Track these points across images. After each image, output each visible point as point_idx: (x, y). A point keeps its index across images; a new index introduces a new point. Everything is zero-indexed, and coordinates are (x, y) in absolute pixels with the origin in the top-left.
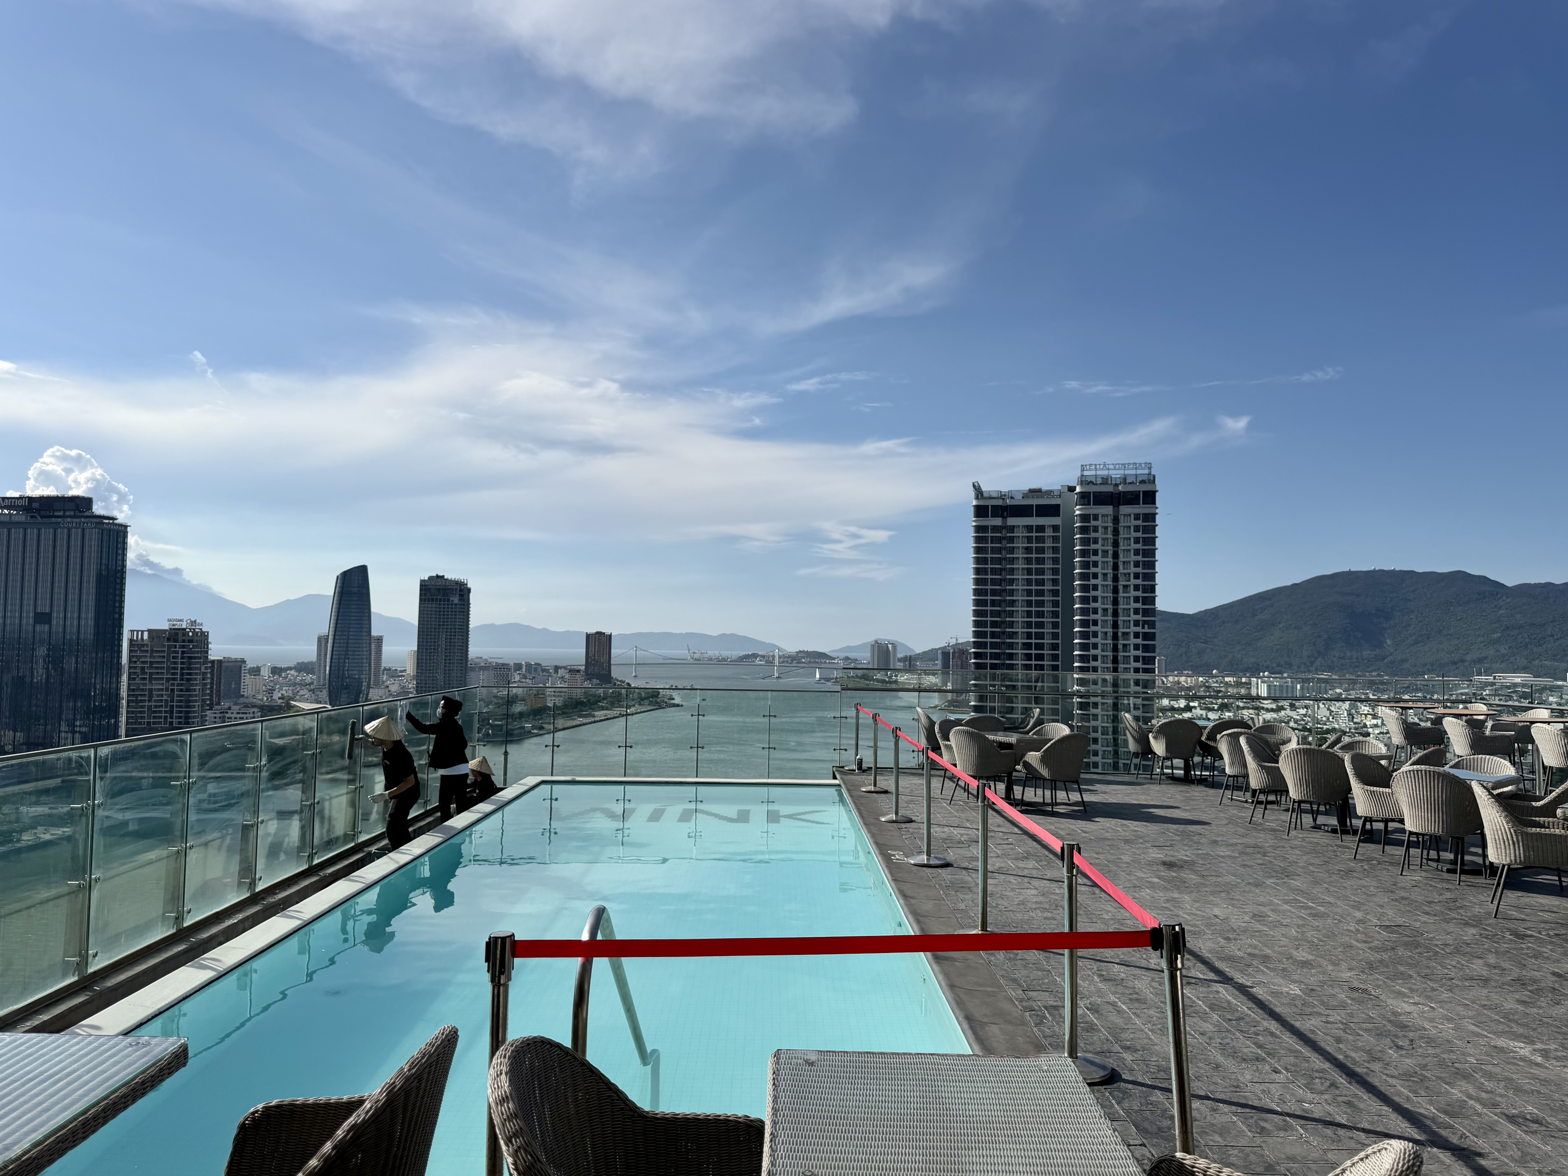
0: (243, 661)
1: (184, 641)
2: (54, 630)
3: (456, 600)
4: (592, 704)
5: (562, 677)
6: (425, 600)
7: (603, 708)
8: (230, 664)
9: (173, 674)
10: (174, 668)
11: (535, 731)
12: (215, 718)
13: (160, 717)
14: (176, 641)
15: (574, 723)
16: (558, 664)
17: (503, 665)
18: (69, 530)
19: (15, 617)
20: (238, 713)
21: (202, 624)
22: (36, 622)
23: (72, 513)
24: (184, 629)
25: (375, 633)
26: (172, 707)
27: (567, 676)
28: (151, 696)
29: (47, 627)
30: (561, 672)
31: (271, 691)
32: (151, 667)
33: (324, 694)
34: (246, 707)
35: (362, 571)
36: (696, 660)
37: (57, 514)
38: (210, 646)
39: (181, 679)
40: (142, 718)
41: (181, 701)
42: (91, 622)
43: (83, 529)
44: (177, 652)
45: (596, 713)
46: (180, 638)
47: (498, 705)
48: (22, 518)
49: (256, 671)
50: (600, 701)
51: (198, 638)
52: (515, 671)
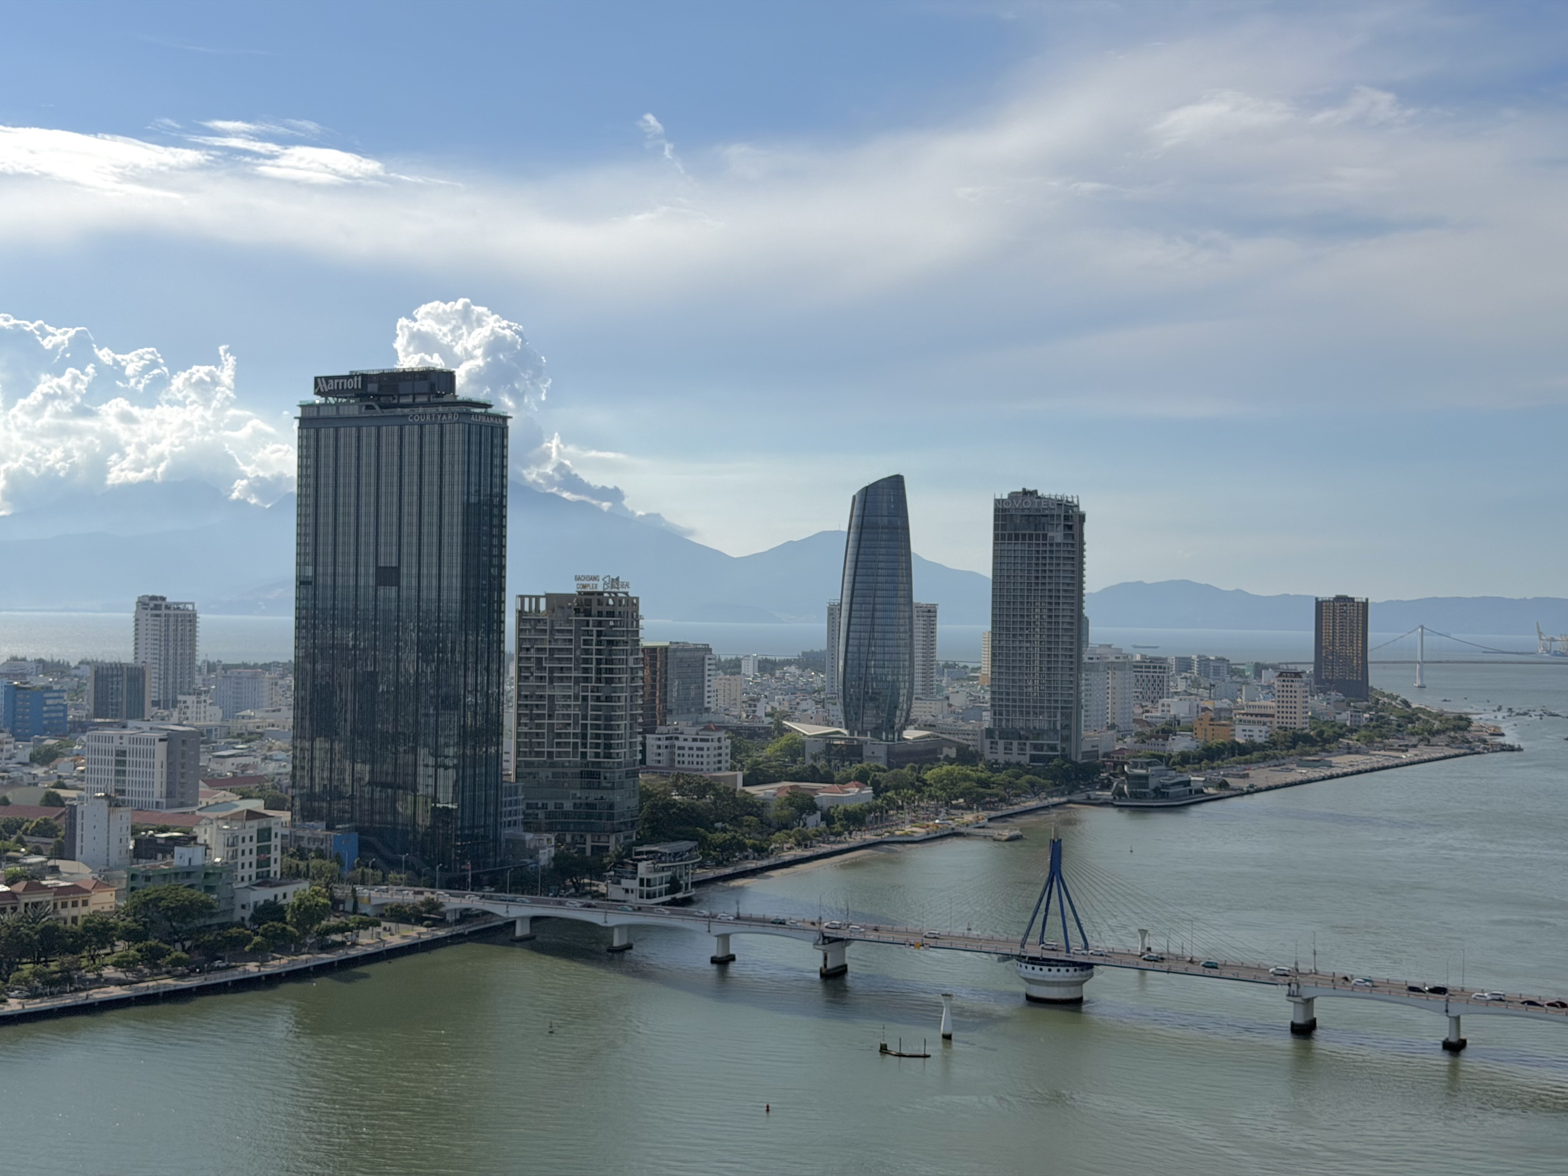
0: (707, 649)
1: (600, 614)
2: (404, 593)
3: (1057, 535)
4: (1327, 741)
5: (1270, 686)
6: (1003, 538)
7: (1349, 750)
8: (686, 654)
9: (586, 670)
10: (586, 661)
11: (1211, 790)
12: (659, 747)
13: (567, 744)
14: (588, 613)
15: (1290, 778)
16: (1261, 661)
17: (1153, 660)
18: (421, 426)
19: (348, 575)
20: (695, 740)
21: (627, 585)
22: (378, 583)
23: (424, 399)
24: (601, 594)
25: (920, 596)
26: (585, 726)
27: (1277, 684)
28: (552, 708)
29: (394, 589)
30: (1268, 676)
31: (753, 702)
32: (551, 659)
33: (837, 711)
34: (707, 728)
35: (896, 484)
36: (1555, 654)
37: (403, 400)
38: (641, 622)
39: (599, 680)
40: (539, 744)
41: (597, 718)
42: (457, 583)
43: (441, 425)
44: (589, 633)
45: (1334, 760)
46: (595, 609)
47: (1143, 738)
48: (352, 408)
49: (734, 667)
50: (1342, 736)
51: (621, 609)
52: (1179, 672)
